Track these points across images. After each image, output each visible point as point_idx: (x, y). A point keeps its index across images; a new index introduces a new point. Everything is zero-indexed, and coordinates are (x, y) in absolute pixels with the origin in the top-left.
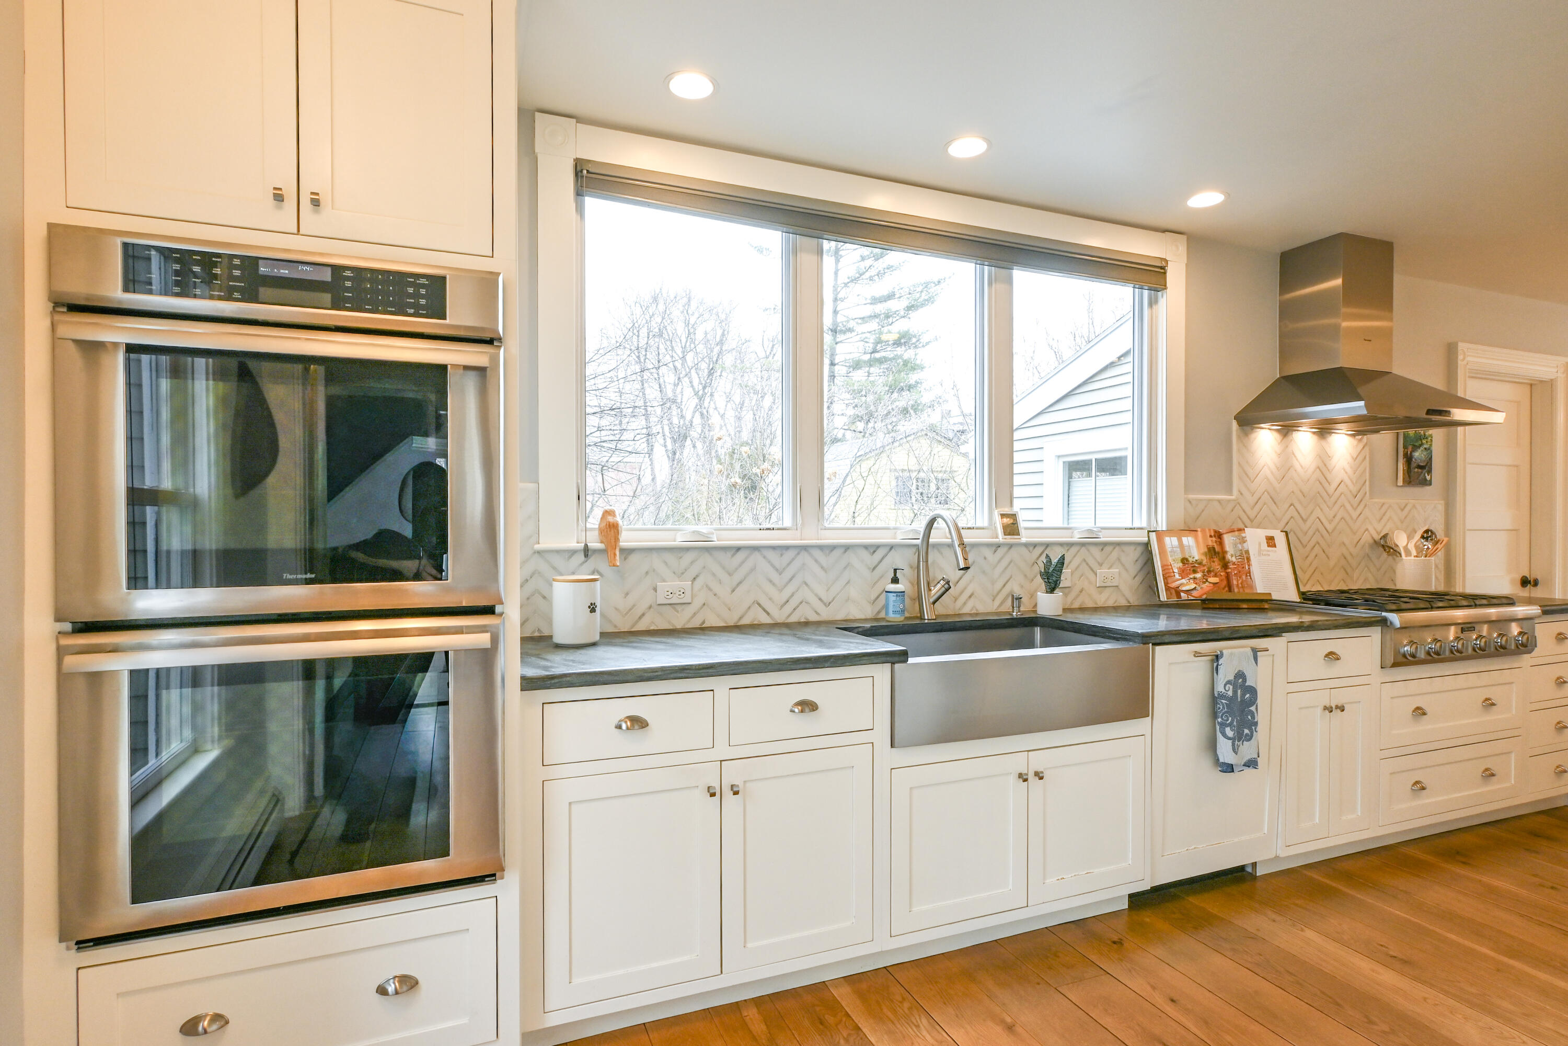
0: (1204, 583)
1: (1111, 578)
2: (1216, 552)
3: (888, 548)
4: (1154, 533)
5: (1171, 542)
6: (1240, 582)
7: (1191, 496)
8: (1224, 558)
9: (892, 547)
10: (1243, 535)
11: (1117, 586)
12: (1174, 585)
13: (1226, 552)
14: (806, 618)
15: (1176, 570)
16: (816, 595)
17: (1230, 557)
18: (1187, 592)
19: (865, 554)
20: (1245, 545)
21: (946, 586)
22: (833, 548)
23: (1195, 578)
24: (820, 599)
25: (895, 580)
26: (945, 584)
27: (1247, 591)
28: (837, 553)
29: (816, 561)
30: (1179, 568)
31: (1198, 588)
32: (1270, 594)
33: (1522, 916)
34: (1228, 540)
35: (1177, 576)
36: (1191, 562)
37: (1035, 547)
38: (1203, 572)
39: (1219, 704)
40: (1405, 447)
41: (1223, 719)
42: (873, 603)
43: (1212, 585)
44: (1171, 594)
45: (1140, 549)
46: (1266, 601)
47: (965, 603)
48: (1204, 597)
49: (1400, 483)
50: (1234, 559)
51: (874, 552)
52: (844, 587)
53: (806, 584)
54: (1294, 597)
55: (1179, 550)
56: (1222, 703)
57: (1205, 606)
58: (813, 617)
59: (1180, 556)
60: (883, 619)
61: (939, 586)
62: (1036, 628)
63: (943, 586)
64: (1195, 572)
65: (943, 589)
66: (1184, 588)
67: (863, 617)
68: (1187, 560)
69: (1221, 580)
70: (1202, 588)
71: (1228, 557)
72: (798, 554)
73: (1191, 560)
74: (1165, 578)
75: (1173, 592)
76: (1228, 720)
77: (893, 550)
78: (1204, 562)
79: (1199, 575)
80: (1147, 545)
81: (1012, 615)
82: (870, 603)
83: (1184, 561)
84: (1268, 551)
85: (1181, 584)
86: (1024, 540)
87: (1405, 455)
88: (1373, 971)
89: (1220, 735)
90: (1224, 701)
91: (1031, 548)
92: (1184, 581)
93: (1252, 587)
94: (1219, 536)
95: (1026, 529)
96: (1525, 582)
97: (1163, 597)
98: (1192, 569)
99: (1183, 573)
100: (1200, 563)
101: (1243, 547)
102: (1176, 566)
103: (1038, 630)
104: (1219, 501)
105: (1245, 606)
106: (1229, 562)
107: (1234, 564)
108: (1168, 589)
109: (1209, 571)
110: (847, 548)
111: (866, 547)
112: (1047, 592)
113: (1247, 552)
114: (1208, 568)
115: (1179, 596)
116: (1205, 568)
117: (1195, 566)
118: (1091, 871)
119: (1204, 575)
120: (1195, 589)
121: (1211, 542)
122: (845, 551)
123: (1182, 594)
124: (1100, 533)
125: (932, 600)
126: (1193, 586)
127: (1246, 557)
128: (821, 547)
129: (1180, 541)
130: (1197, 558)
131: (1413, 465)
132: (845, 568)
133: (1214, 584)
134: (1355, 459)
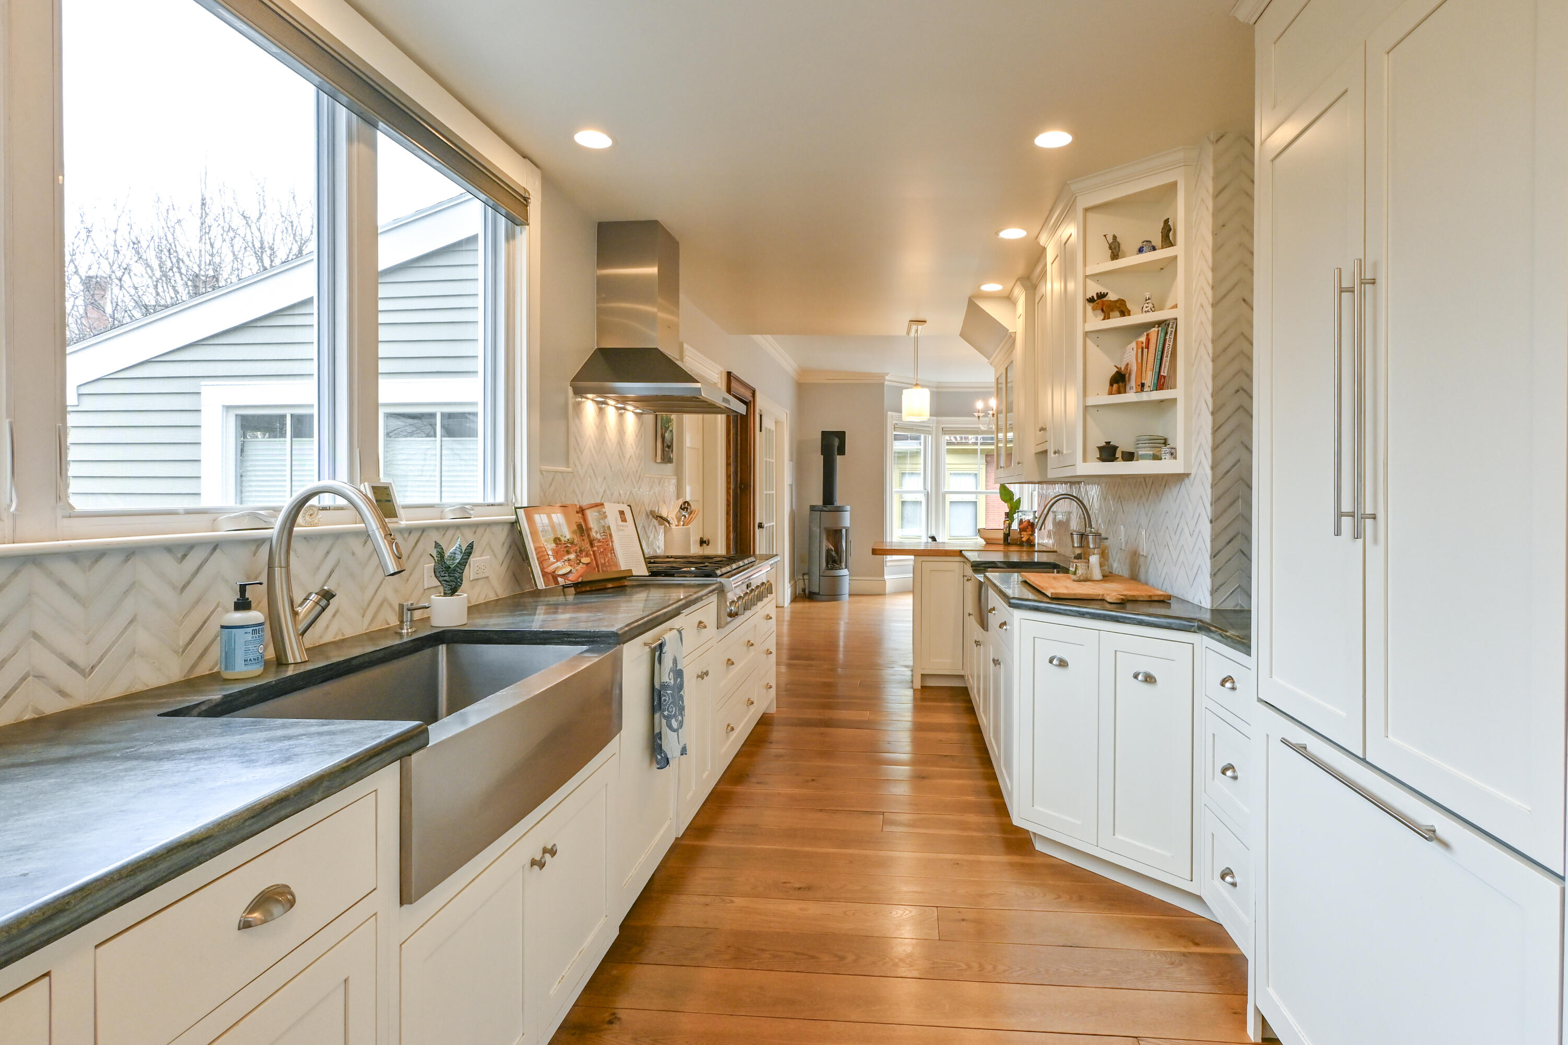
0: (578, 564)
1: (483, 568)
2: (582, 530)
3: (209, 550)
4: (522, 510)
5: (541, 519)
6: (606, 560)
7: (544, 468)
8: (589, 535)
9: (215, 546)
10: (604, 510)
11: (487, 577)
12: (550, 569)
13: (591, 529)
14: (35, 710)
15: (550, 553)
16: (61, 656)
17: (595, 534)
18: (563, 576)
19: (168, 563)
20: (606, 520)
21: (324, 602)
22: (99, 554)
23: (569, 560)
24: (71, 664)
25: (243, 604)
26: (320, 600)
27: (614, 569)
28: (106, 565)
29: (61, 584)
30: (553, 550)
31: (574, 571)
32: (631, 570)
34: (591, 515)
35: (552, 559)
36: (563, 542)
37: (410, 533)
38: (576, 553)
39: (665, 696)
40: (662, 429)
41: (669, 712)
42: (183, 651)
43: (585, 566)
44: (549, 580)
45: (506, 529)
46: (624, 578)
47: (327, 627)
48: (580, 580)
49: (659, 460)
50: (599, 536)
51: (184, 556)
52: (126, 628)
53: (36, 636)
54: (641, 570)
55: (550, 528)
56: (667, 694)
57: (579, 590)
58: (52, 705)
59: (552, 536)
60: (215, 678)
61: (309, 604)
62: (440, 647)
63: (317, 603)
64: (568, 553)
65: (318, 608)
66: (561, 572)
67: (163, 682)
68: (559, 539)
69: (592, 560)
70: (577, 570)
71: (593, 534)
72: (16, 573)
73: (562, 539)
74: (541, 563)
75: (551, 577)
76: (672, 711)
77: (218, 550)
78: (576, 541)
79: (572, 556)
80: (514, 524)
81: (401, 635)
82: (176, 652)
83: (557, 540)
84: (623, 526)
85: (557, 568)
86: (403, 523)
87: (662, 435)
89: (667, 729)
90: (669, 692)
91: (406, 535)
92: (559, 564)
93: (616, 564)
94: (582, 511)
95: (405, 507)
96: (703, 542)
97: (541, 585)
98: (565, 550)
99: (558, 555)
100: (572, 543)
101: (604, 522)
102: (550, 547)
103: (442, 649)
104: (562, 472)
105: (610, 585)
106: (594, 540)
107: (599, 541)
108: (544, 574)
109: (581, 551)
110: (130, 553)
111: (168, 548)
112: (445, 595)
113: (609, 527)
114: (580, 548)
115: (557, 582)
116: (577, 548)
117: (567, 546)
119: (577, 556)
120: (570, 571)
121: (578, 518)
122: (127, 559)
123: (560, 579)
124: (472, 512)
125: (301, 627)
126: (568, 569)
127: (607, 532)
128: (74, 556)
129: (550, 518)
130: (568, 537)
131: (665, 445)
132: (126, 592)
133: (587, 564)
134: (637, 436)
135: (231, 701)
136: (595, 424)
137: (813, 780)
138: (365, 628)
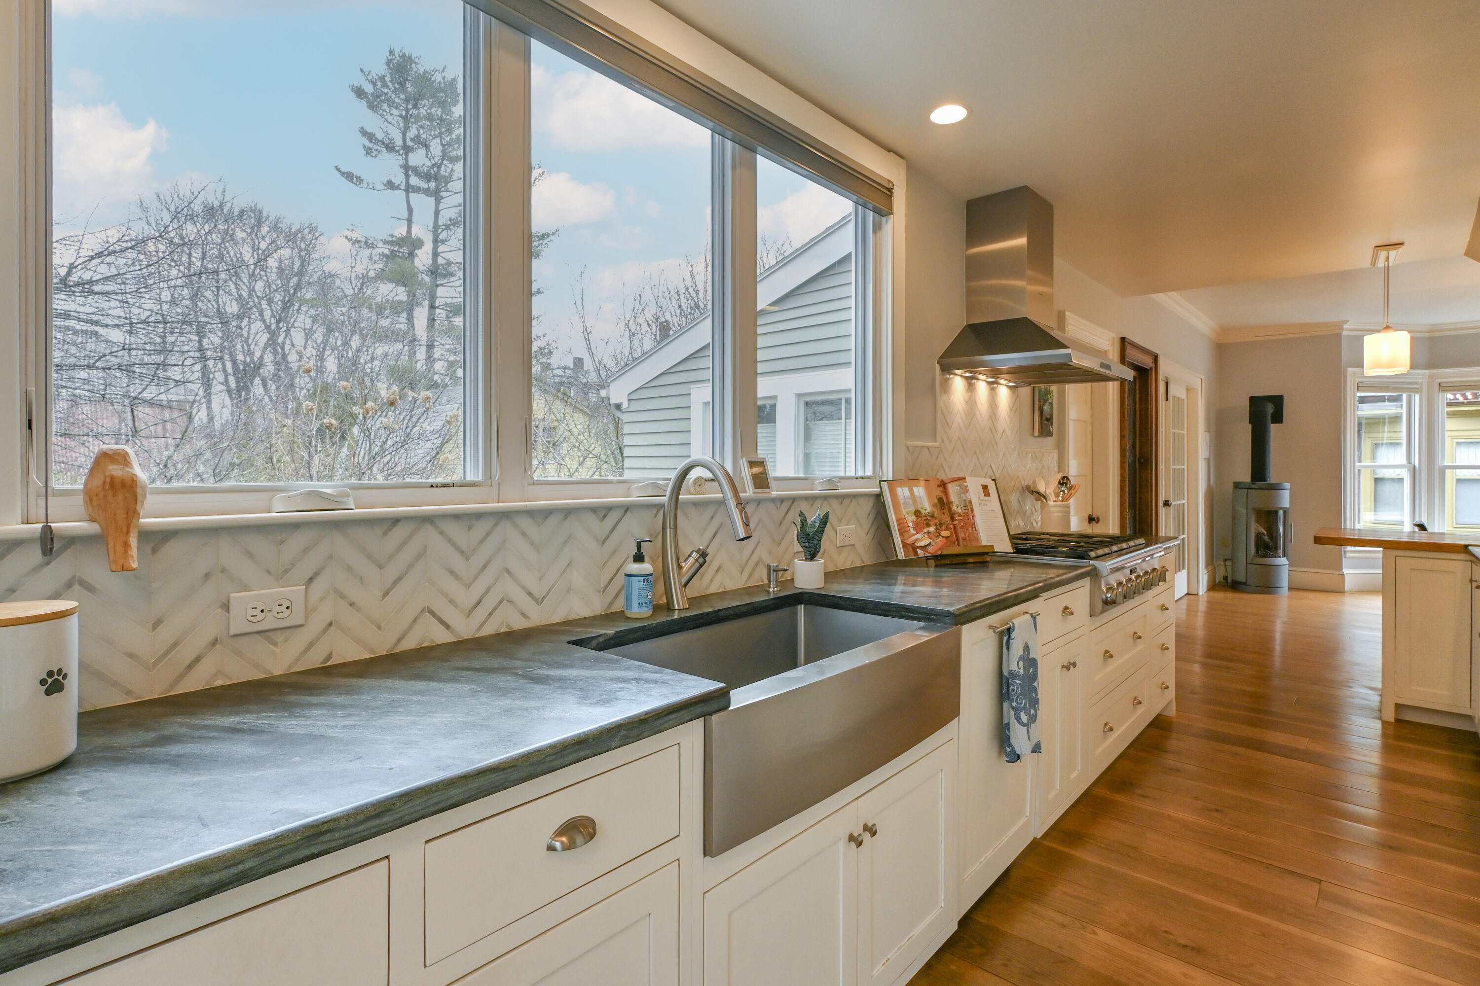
0: (938, 537)
1: (849, 536)
2: (943, 503)
3: (623, 511)
4: (886, 483)
5: (903, 492)
6: (967, 534)
7: (910, 443)
8: (950, 509)
9: (627, 508)
10: (965, 484)
11: (853, 545)
12: (910, 541)
13: (952, 503)
14: (508, 626)
15: (910, 525)
16: (523, 588)
17: (955, 508)
18: (922, 548)
19: (592, 521)
20: (968, 494)
21: (701, 560)
22: (547, 513)
23: (929, 533)
24: (530, 594)
25: (639, 558)
26: (699, 558)
27: (974, 544)
28: (553, 520)
29: (524, 534)
30: (913, 522)
31: (933, 543)
32: (992, 546)
33: (1226, 853)
34: (953, 489)
35: (912, 531)
36: (923, 514)
37: (782, 502)
38: (936, 525)
39: (1013, 685)
40: (1039, 401)
41: (1017, 703)
42: (603, 592)
43: (944, 539)
44: (909, 551)
45: (871, 501)
46: (987, 553)
47: (712, 580)
48: (939, 553)
49: (1036, 433)
50: (959, 510)
51: (605, 516)
52: (564, 571)
53: (508, 571)
54: (1004, 546)
55: (911, 501)
56: (1016, 683)
57: (938, 563)
58: (519, 624)
59: (913, 509)
60: (621, 615)
61: (691, 560)
62: (799, 607)
63: (697, 560)
64: (928, 525)
65: (697, 565)
66: (920, 544)
67: (588, 613)
68: (919, 512)
69: (952, 534)
70: (936, 543)
71: (954, 508)
72: (496, 525)
73: (923, 512)
74: (901, 534)
75: (910, 549)
76: (1022, 703)
77: (629, 513)
78: (936, 514)
79: (932, 529)
80: (879, 496)
81: (768, 592)
82: (599, 591)
83: (917, 513)
84: (986, 501)
85: (917, 540)
86: (774, 493)
87: (1040, 408)
88: (1185, 975)
89: (1016, 722)
90: (1018, 682)
91: (779, 504)
92: (919, 536)
93: (977, 539)
94: (943, 485)
95: (777, 479)
96: (1091, 519)
97: (901, 555)
98: (925, 522)
99: (918, 528)
100: (932, 516)
101: (966, 496)
102: (910, 519)
103: (801, 609)
104: (928, 448)
105: (971, 560)
106: (955, 514)
107: (960, 515)
108: (905, 545)
109: (941, 524)
110: (568, 512)
111: (594, 510)
112: (806, 559)
113: (970, 502)
114: (940, 521)
115: (916, 553)
116: (937, 521)
117: (927, 519)
118: (911, 935)
119: (937, 529)
120: (930, 544)
121: (938, 492)
122: (566, 517)
123: (919, 551)
124: (839, 484)
125: (684, 580)
126: (927, 541)
127: (968, 507)
128: (530, 513)
129: (911, 492)
130: (928, 510)
131: (1044, 418)
132: (566, 542)
133: (947, 538)
134: (1011, 410)
135: (620, 637)
136: (965, 400)
137: (1217, 810)
138: (743, 583)
